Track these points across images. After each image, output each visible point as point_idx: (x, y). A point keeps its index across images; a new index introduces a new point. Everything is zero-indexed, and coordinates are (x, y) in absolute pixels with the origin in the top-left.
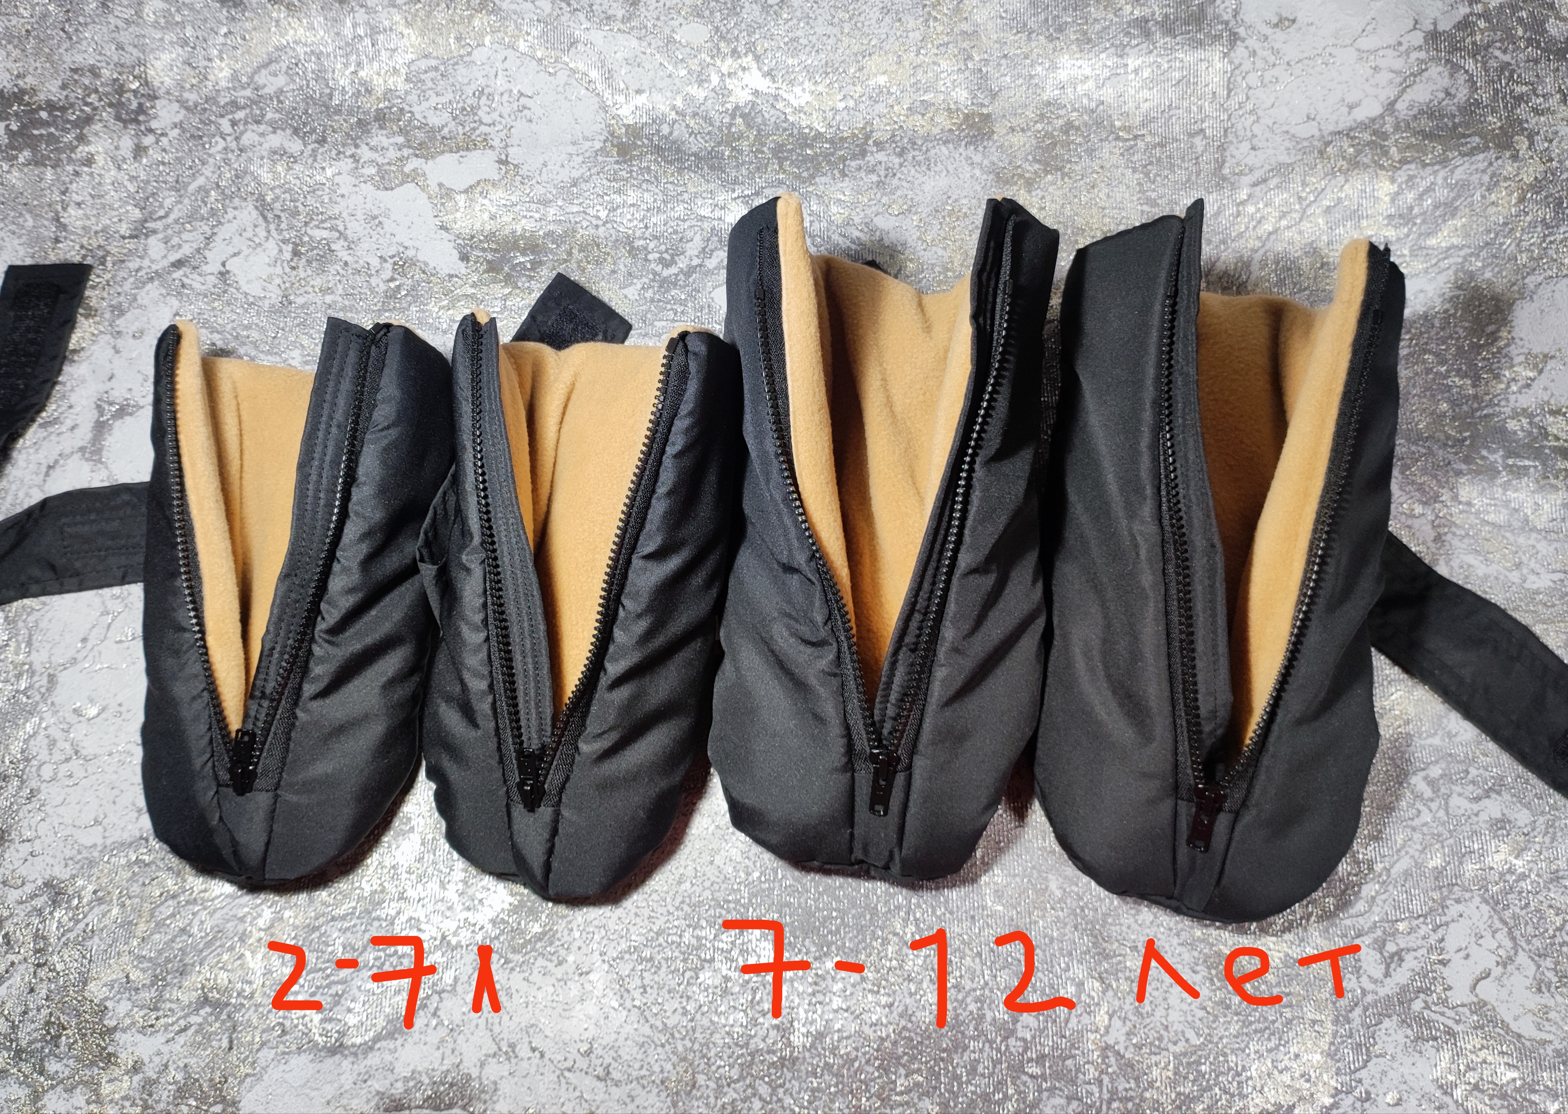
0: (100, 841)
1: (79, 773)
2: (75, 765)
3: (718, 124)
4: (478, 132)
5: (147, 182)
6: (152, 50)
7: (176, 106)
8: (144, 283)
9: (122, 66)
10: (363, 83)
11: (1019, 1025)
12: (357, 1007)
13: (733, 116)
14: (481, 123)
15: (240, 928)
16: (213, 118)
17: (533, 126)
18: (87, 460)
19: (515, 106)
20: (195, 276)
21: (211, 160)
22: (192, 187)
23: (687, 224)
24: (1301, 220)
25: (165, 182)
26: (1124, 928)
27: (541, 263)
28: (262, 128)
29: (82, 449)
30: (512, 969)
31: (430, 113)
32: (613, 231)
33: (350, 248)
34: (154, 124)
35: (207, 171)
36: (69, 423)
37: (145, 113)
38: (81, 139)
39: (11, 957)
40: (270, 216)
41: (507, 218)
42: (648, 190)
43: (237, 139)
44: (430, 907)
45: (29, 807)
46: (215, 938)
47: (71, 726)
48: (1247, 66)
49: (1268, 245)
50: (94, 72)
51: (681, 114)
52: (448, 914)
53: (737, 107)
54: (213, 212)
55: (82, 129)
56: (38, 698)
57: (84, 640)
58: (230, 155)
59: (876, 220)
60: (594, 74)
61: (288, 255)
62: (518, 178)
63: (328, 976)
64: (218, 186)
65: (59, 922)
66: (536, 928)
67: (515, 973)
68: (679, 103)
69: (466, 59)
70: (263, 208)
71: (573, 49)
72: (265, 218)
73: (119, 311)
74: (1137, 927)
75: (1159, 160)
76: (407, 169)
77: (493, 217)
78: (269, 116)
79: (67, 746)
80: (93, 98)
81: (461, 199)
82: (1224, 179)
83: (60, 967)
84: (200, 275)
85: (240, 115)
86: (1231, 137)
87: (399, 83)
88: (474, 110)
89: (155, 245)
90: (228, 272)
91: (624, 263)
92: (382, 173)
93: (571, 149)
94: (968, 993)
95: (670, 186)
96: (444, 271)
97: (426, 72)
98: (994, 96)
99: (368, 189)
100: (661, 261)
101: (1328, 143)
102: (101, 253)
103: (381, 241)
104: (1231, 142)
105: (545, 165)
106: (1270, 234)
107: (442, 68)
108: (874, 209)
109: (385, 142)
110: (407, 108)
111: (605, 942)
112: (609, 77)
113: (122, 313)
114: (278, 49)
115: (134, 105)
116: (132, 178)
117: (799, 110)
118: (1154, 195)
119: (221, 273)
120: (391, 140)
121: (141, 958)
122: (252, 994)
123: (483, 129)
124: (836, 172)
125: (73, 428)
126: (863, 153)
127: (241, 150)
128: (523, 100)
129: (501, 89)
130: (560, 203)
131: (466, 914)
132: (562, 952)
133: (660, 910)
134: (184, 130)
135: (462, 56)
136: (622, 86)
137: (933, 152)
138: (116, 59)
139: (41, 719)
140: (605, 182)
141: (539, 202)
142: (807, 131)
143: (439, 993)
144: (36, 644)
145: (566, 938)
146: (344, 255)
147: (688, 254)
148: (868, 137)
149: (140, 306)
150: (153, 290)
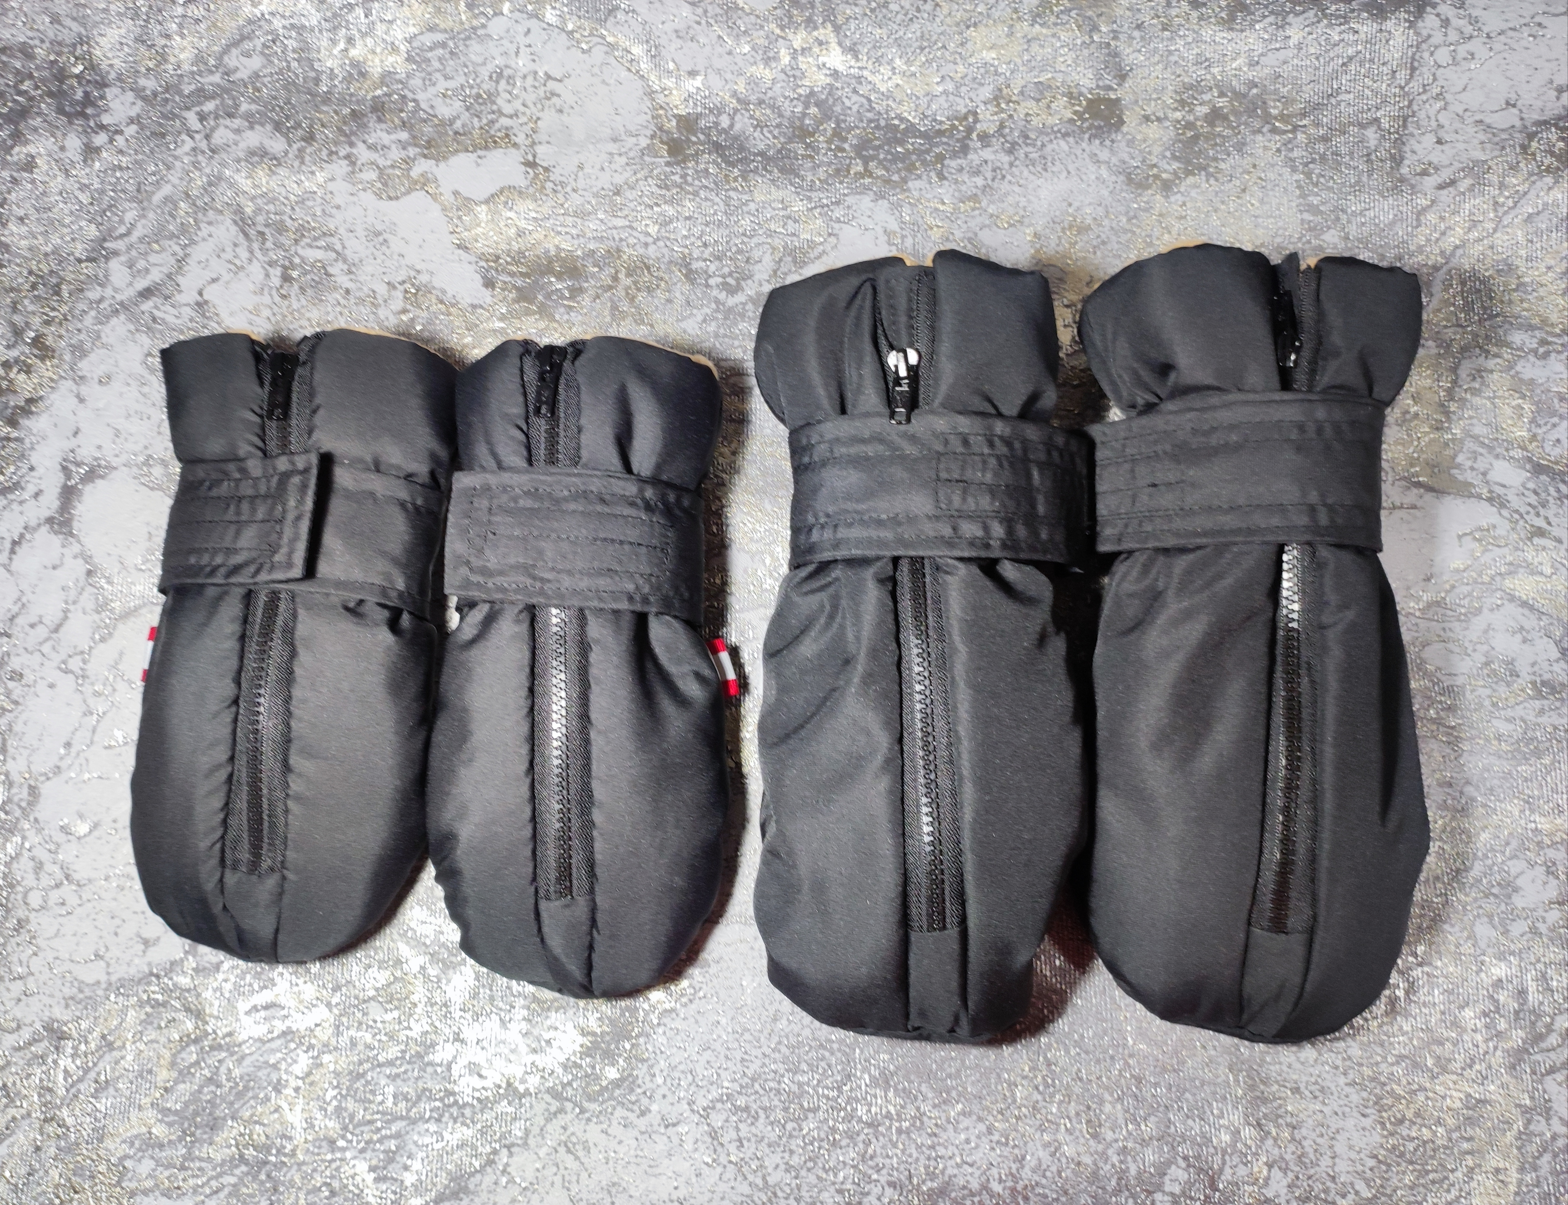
0: (103, 978)
1: (73, 900)
2: (67, 890)
3: (788, 114)
4: (497, 126)
5: (102, 192)
6: (96, 24)
7: (130, 96)
8: (108, 318)
9: (60, 44)
10: (355, 64)
11: (1167, 1179)
12: (416, 1165)
13: (807, 106)
14: (501, 113)
15: (274, 1077)
16: (177, 111)
17: (564, 118)
18: (56, 533)
19: (541, 92)
20: (168, 308)
21: (178, 164)
22: (157, 198)
23: (755, 240)
24: (1495, 230)
25: (124, 191)
26: (1285, 1068)
27: (581, 290)
28: (237, 122)
29: (50, 520)
30: (589, 1120)
31: (438, 102)
32: (665, 251)
33: (350, 272)
34: (106, 119)
35: (174, 177)
36: (31, 489)
37: (93, 104)
38: (17, 137)
39: (12, 1112)
40: (252, 232)
41: (539, 235)
42: (706, 199)
43: (207, 137)
44: (492, 1050)
45: (18, 939)
46: (246, 1088)
47: (58, 845)
48: (1438, 38)
49: (1454, 261)
50: (26, 52)
51: (744, 102)
52: (512, 1057)
53: (812, 93)
54: (184, 229)
55: (16, 124)
56: (18, 813)
57: (68, 745)
58: (200, 158)
59: (980, 234)
60: (638, 50)
61: (276, 281)
62: (549, 185)
63: (378, 1130)
64: (188, 195)
65: (66, 1071)
66: (612, 1073)
67: (592, 1124)
68: (741, 88)
69: (480, 32)
70: (243, 223)
71: (612, 19)
72: (246, 235)
73: (79, 351)
74: (1298, 1066)
75: (1323, 158)
76: (415, 173)
77: (520, 234)
78: (244, 107)
79: (56, 869)
80: (26, 86)
81: (482, 211)
82: (1402, 180)
83: (70, 1121)
84: (173, 306)
85: (209, 106)
86: (1411, 128)
87: (396, 63)
88: (491, 97)
89: (117, 269)
90: (206, 302)
91: (681, 290)
92: (384, 177)
93: (612, 147)
94: (1109, 1145)
95: (732, 194)
96: (466, 301)
97: (431, 49)
98: (1122, 77)
99: (368, 198)
100: (725, 286)
101: (1531, 136)
102: (54, 280)
103: (388, 263)
104: (1412, 135)
105: (581, 167)
106: (1457, 247)
107: (451, 44)
108: (979, 220)
109: (386, 139)
110: (410, 95)
111: (693, 1088)
112: (655, 56)
113: (84, 354)
114: (250, 22)
115: (79, 95)
116: (83, 187)
117: (888, 96)
118: (1315, 201)
119: (198, 304)
120: (394, 137)
121: (166, 1111)
122: (294, 1151)
123: (504, 121)
124: (933, 174)
125: (37, 495)
126: (965, 150)
127: (213, 151)
128: (551, 85)
129: (525, 71)
130: (601, 216)
131: (533, 1057)
132: (645, 1101)
133: (754, 1052)
134: (142, 127)
135: (474, 29)
136: (671, 66)
137: (1049, 148)
138: (51, 34)
139: (24, 838)
140: (654, 189)
141: (576, 215)
142: (896, 122)
143: (508, 1147)
144: (11, 750)
145: (649, 1085)
146: (344, 281)
147: (757, 277)
148: (970, 130)
149: (104, 346)
150: (119, 326)
